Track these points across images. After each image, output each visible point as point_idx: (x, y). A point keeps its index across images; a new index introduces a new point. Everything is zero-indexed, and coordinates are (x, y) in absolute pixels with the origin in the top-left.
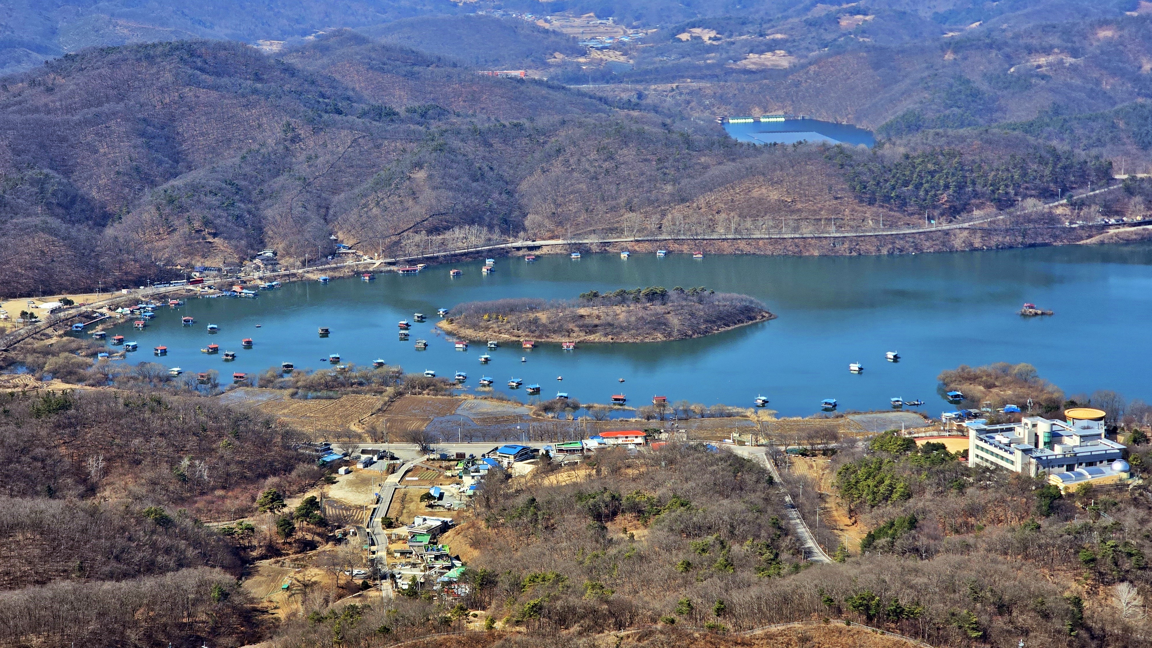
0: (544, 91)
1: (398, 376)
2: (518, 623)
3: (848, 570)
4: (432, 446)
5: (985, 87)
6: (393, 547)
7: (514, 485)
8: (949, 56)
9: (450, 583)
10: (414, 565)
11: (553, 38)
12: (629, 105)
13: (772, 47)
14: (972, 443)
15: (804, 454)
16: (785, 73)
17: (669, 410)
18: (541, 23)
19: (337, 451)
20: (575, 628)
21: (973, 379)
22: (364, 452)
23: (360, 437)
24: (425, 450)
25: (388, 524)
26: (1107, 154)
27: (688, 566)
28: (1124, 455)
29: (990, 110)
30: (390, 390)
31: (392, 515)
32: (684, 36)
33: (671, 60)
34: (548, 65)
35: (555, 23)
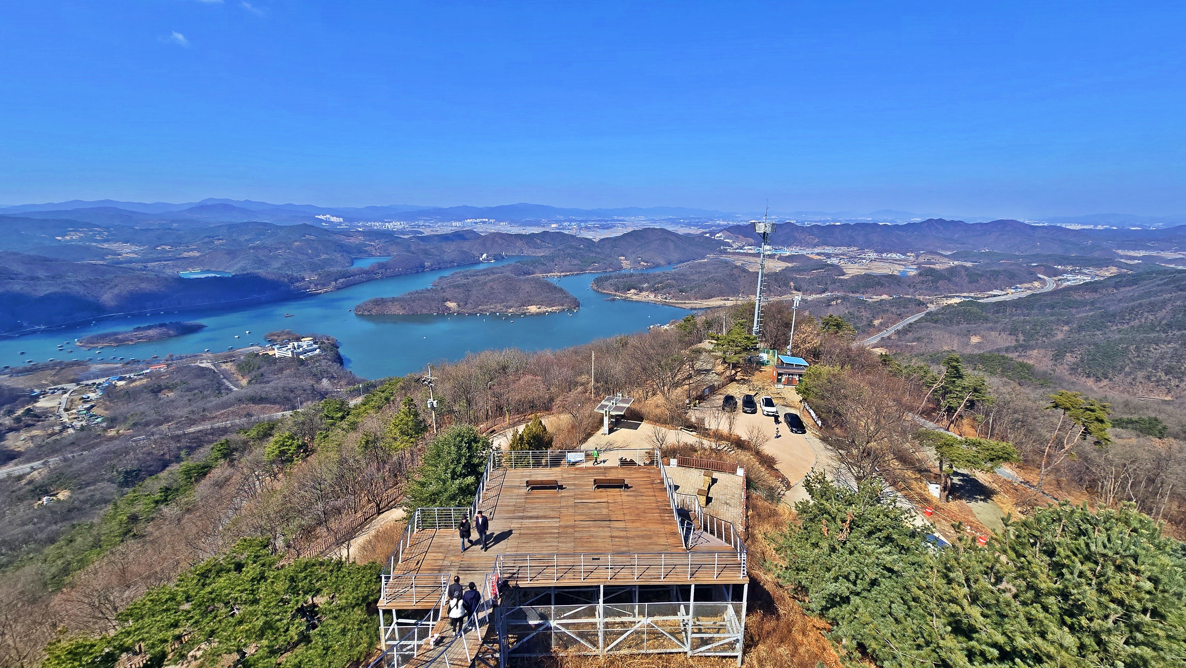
0: (105, 268)
1: (61, 363)
2: (129, 429)
3: (243, 391)
4: (81, 383)
5: (264, 258)
6: (71, 417)
7: (118, 389)
8: (252, 251)
9: (98, 423)
10: (81, 421)
11: (105, 250)
12: (141, 270)
13: (192, 250)
14: (276, 351)
15: (224, 362)
16: (198, 258)
17: (174, 357)
18: (100, 246)
19: (37, 391)
20: (152, 426)
21: (274, 335)
22: (50, 389)
23: (47, 384)
24: (78, 385)
25: (66, 410)
26: (303, 274)
27: (190, 400)
28: (319, 348)
29: (267, 265)
30: (58, 368)
31: (68, 407)
32: (159, 248)
33: (154, 256)
34: (106, 259)
35: (106, 246)
